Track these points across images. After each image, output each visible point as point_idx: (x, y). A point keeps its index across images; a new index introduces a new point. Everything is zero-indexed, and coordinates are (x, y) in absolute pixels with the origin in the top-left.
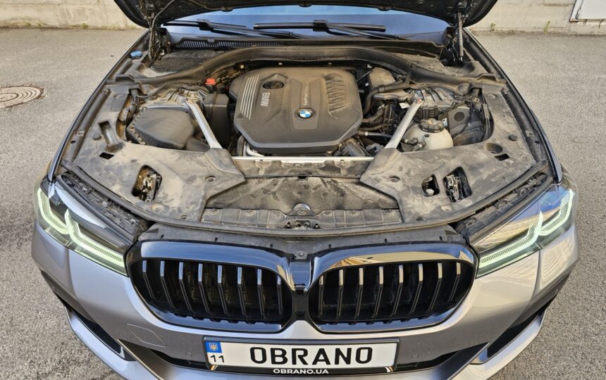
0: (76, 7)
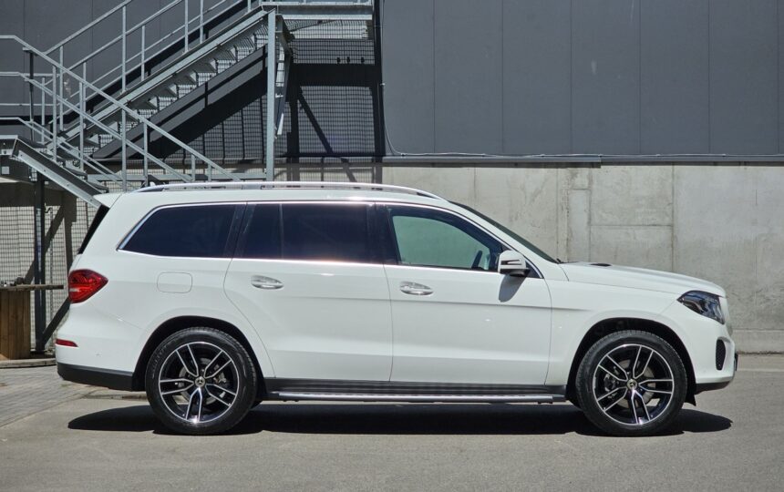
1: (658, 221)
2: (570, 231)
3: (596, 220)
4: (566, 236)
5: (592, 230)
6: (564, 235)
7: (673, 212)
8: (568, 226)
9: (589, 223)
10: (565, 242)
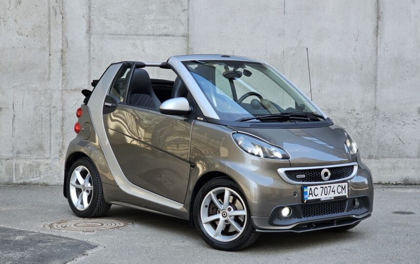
0: (28, 162)
1: (171, 30)
2: (65, 41)
3: (96, 27)
4: (60, 47)
5: (92, 39)
6: (57, 46)
7: (188, 20)
8: (63, 36)
9: (89, 31)
10: (60, 54)
